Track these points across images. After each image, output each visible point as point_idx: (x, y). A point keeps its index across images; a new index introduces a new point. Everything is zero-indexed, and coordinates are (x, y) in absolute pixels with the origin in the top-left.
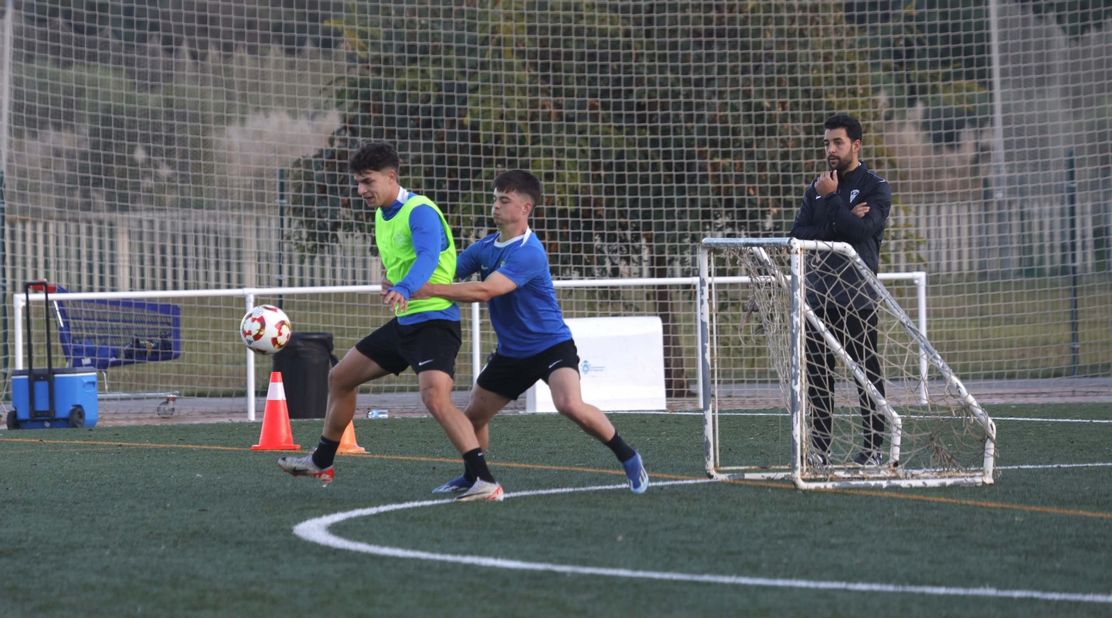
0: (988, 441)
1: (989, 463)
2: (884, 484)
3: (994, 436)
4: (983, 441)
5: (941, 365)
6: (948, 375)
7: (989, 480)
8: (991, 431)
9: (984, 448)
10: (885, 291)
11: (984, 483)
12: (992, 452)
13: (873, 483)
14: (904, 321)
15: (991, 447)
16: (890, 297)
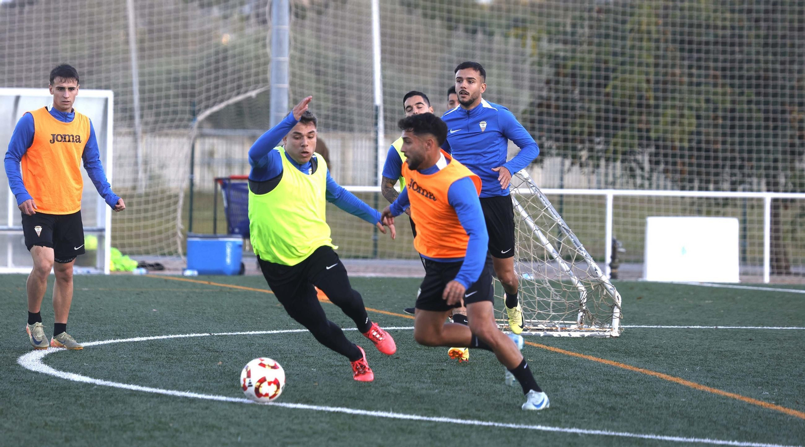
0: (616, 307)
1: (616, 322)
2: (542, 334)
3: (620, 304)
4: (612, 308)
5: (585, 254)
6: (589, 261)
7: (615, 333)
8: (617, 301)
9: (613, 312)
10: (548, 202)
11: (611, 336)
12: (618, 315)
13: (534, 333)
14: (560, 223)
15: (617, 311)
16: (551, 206)
